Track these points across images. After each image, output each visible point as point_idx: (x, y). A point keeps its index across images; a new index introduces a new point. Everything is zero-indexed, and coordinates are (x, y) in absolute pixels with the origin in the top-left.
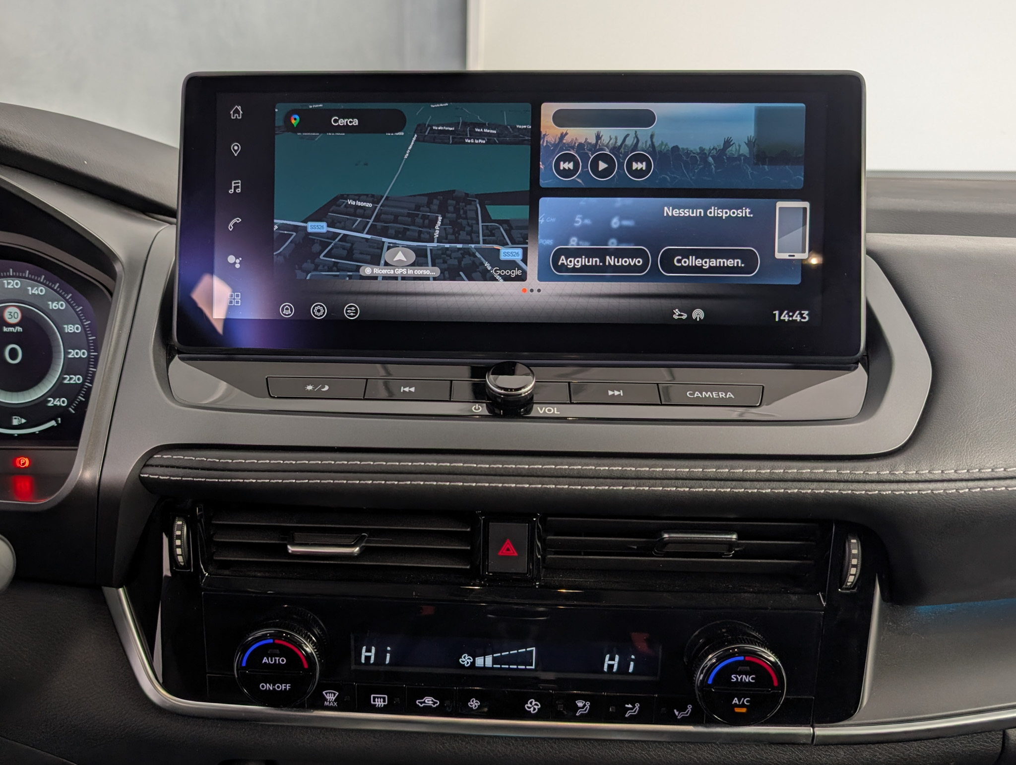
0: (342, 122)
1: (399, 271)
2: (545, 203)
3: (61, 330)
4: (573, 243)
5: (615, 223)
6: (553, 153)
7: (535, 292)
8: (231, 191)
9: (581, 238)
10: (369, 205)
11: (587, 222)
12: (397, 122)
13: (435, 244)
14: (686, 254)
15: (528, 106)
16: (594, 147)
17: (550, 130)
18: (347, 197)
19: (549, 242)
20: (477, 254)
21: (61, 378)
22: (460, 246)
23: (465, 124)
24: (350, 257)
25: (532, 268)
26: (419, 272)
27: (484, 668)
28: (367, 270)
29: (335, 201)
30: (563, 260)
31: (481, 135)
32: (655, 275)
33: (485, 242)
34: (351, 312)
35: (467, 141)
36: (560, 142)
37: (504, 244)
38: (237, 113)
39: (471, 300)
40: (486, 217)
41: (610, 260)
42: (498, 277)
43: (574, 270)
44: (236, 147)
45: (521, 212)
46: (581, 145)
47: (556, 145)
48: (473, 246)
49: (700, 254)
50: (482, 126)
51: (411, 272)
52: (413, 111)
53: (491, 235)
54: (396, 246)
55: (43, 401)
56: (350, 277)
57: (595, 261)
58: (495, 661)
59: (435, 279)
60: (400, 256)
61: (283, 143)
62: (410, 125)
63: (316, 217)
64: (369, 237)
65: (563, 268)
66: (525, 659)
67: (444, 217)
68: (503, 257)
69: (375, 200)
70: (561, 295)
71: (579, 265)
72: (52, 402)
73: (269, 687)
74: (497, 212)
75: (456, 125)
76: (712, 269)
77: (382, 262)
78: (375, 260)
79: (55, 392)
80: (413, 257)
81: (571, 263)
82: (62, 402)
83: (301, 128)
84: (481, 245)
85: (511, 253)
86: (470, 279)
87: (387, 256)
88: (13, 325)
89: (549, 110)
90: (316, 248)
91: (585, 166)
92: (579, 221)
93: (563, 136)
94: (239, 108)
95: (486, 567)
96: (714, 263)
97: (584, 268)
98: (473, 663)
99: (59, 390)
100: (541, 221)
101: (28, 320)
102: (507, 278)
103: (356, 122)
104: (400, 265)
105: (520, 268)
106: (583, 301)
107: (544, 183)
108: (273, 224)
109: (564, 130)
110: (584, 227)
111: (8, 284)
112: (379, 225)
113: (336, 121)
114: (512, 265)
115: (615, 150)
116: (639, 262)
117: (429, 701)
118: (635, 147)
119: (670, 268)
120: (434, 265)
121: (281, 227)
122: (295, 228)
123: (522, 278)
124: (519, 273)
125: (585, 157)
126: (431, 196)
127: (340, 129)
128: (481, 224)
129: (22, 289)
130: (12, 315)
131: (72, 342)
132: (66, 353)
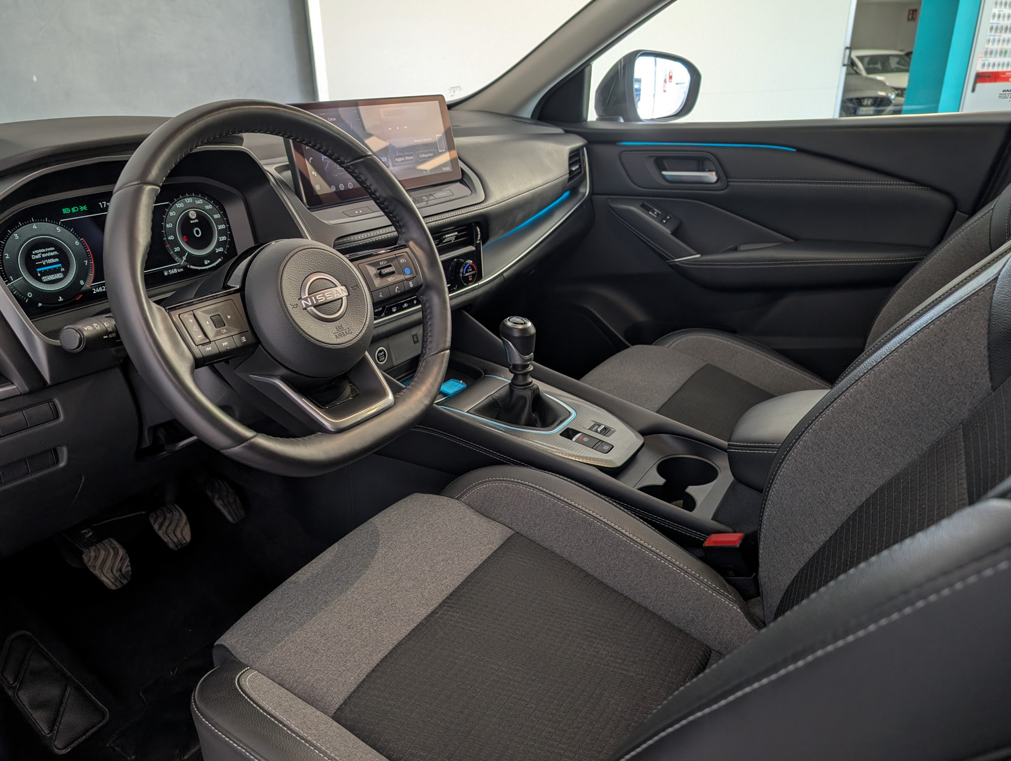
3: (213, 218)
4: (397, 154)
6: (386, 125)
9: (399, 152)
14: (422, 154)
16: (395, 122)
17: (383, 117)
19: (392, 154)
21: (218, 239)
25: (391, 164)
34: (350, 186)
41: (406, 158)
43: (400, 162)
47: (386, 122)
55: (214, 250)
57: (403, 159)
65: (397, 162)
70: (398, 171)
72: (218, 251)
79: (217, 246)
81: (399, 160)
82: (221, 250)
85: (384, 159)
88: (194, 219)
89: (382, 110)
96: (428, 155)
99: (219, 244)
101: (199, 216)
103: (335, 119)
108: (321, 159)
111: (187, 200)
116: (412, 157)
117: (405, 305)
118: (404, 121)
119: (419, 158)
121: (325, 159)
125: (393, 126)
129: (194, 202)
130: (193, 215)
131: (218, 222)
132: (217, 228)
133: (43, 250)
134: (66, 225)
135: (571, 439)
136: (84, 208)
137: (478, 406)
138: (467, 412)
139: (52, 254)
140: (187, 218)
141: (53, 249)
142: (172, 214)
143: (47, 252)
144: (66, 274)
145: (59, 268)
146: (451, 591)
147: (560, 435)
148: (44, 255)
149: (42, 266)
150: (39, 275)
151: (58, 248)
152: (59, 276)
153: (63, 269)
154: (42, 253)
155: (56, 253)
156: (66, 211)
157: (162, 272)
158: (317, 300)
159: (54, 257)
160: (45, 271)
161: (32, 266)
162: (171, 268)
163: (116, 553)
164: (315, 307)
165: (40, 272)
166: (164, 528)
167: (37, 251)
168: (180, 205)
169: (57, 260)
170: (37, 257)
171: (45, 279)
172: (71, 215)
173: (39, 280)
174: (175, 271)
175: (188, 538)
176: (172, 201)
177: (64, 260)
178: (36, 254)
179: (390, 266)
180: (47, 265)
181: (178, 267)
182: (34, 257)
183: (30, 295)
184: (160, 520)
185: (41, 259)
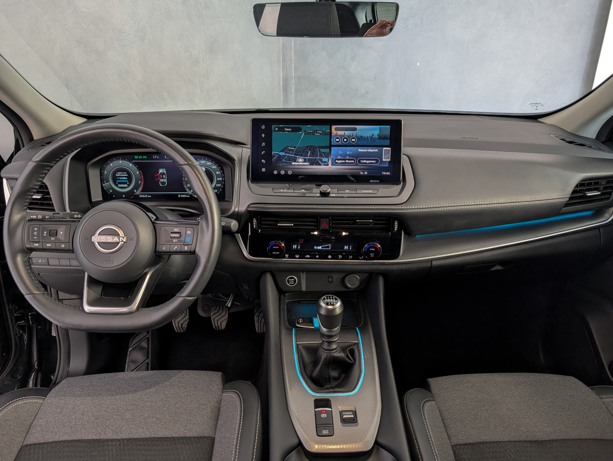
0: (287, 130)
1: (300, 164)
2: (332, 148)
3: (215, 173)
4: (339, 157)
5: (348, 153)
6: (334, 137)
7: (331, 168)
8: (262, 145)
9: (341, 156)
10: (294, 149)
11: (342, 152)
12: (299, 130)
13: (308, 158)
14: (363, 160)
15: (329, 126)
16: (343, 136)
17: (334, 132)
18: (289, 147)
19: (334, 157)
20: (318, 160)
21: (216, 185)
22: (314, 158)
23: (315, 130)
24: (289, 160)
25: (330, 163)
26: (305, 164)
27: (319, 249)
28: (293, 163)
29: (286, 148)
30: (337, 161)
31: (319, 133)
32: (356, 165)
33: (319, 157)
34: (290, 173)
35: (315, 134)
36: (336, 135)
37: (324, 157)
38: (263, 127)
39: (316, 170)
40: (320, 152)
41: (347, 161)
42: (322, 165)
43: (339, 163)
44: (263, 135)
45: (327, 150)
46: (341, 135)
47: (335, 135)
48: (317, 158)
49: (367, 160)
50: (319, 131)
51: (303, 164)
52: (303, 127)
53: (321, 155)
54: (300, 158)
56: (289, 165)
57: (344, 161)
58: (322, 248)
59: (308, 165)
60: (301, 160)
61: (274, 134)
62: (303, 130)
63: (282, 151)
64: (294, 156)
65: (337, 163)
66: (328, 247)
67: (310, 151)
68: (323, 160)
69: (295, 147)
70: (336, 169)
71: (340, 162)
73: (275, 253)
74: (322, 150)
75: (313, 130)
76: (369, 163)
77: (297, 161)
78: (295, 161)
80: (303, 160)
81: (339, 162)
82: (216, 191)
83: (278, 131)
84: (319, 158)
85: (325, 159)
86: (316, 165)
87: (297, 160)
88: (203, 172)
89: (334, 127)
90: (282, 158)
91: (341, 140)
92: (340, 152)
93: (337, 133)
94: (264, 126)
95: (320, 228)
96: (369, 162)
97: (341, 163)
98: (317, 248)
99: (215, 188)
100: (332, 152)
101: (207, 171)
102: (324, 165)
103: (290, 130)
104: (301, 162)
105: (327, 163)
106: (341, 170)
107: (332, 144)
108: (272, 153)
109: (337, 132)
110: (341, 154)
111: (202, 162)
112: (296, 153)
113: (286, 129)
114: (325, 162)
115: (348, 136)
116: (353, 161)
117: (308, 256)
118: (353, 136)
119: (360, 162)
120: (308, 162)
121: (274, 154)
122: (277, 154)
123: (328, 165)
124: (327, 164)
125: (341, 138)
126: (307, 147)
128: (318, 153)
129: (206, 163)
130: (202, 170)
131: (218, 176)
132: (217, 179)
133: (121, 173)
134: (135, 164)
136: (145, 157)
139: (125, 175)
141: (126, 173)
143: (123, 174)
144: (129, 185)
145: (127, 182)
148: (121, 175)
149: (119, 179)
150: (117, 183)
151: (128, 173)
152: (126, 186)
153: (128, 183)
154: (121, 174)
155: (127, 175)
156: (136, 157)
157: (177, 195)
158: (100, 240)
159: (126, 177)
160: (120, 182)
161: (115, 179)
162: (183, 194)
165: (118, 182)
166: (214, 316)
167: (118, 173)
169: (127, 178)
170: (118, 175)
171: (119, 185)
172: (138, 159)
173: (117, 185)
174: (185, 196)
175: (223, 327)
177: (130, 178)
180: (122, 180)
181: (186, 194)
182: (117, 175)
183: (111, 191)
184: (215, 311)
185: (120, 177)
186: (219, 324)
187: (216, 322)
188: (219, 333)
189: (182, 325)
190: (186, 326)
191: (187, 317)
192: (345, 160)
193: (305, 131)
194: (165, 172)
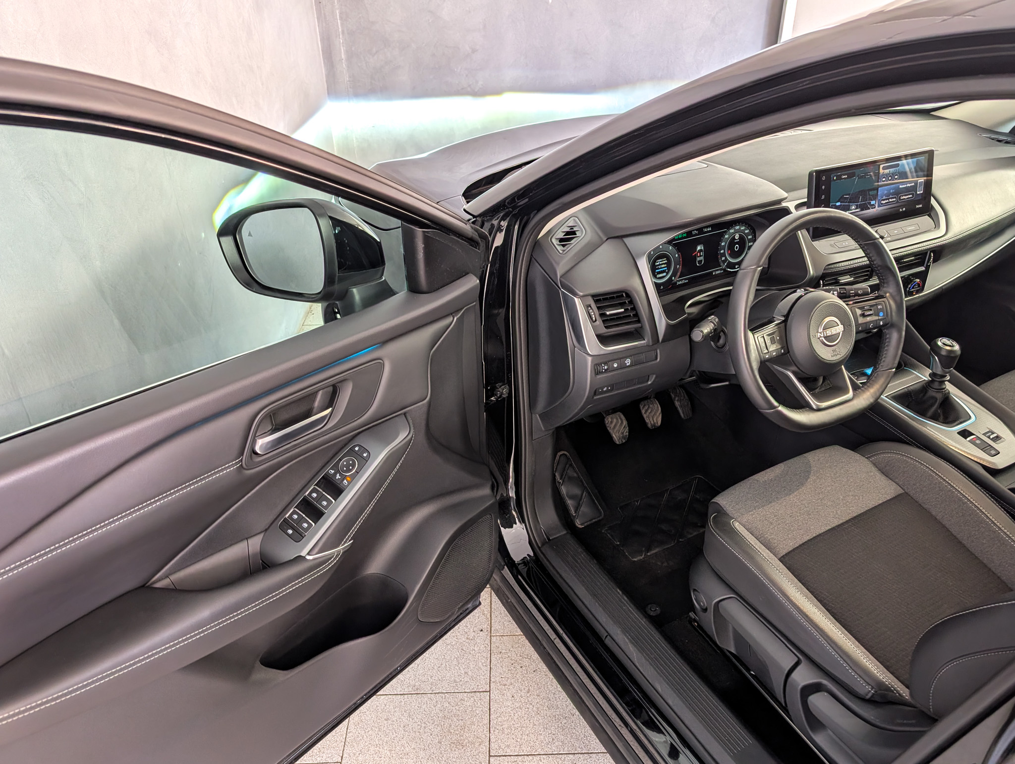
0: (844, 177)
1: (853, 211)
2: (879, 189)
3: (747, 238)
4: (884, 198)
5: (891, 191)
6: (882, 177)
7: (877, 211)
8: (822, 198)
9: (886, 196)
11: (887, 192)
13: (859, 203)
14: (902, 196)
15: (878, 167)
16: (889, 174)
17: (881, 172)
18: (843, 195)
19: (880, 198)
20: (867, 204)
25: (877, 205)
26: (857, 210)
29: (841, 197)
30: (882, 202)
32: (898, 202)
33: (869, 201)
36: (883, 174)
37: (872, 200)
39: (865, 215)
40: (869, 195)
41: (890, 200)
44: (823, 187)
45: (875, 192)
46: (887, 174)
48: (866, 202)
49: (905, 195)
51: (855, 211)
52: (857, 171)
53: (870, 199)
54: (852, 205)
57: (887, 201)
59: (859, 211)
60: (853, 207)
61: (833, 184)
62: (856, 175)
63: (838, 201)
64: (847, 204)
65: (882, 204)
67: (862, 196)
68: (872, 203)
69: (849, 195)
70: (881, 210)
74: (871, 193)
75: (865, 173)
76: (907, 198)
80: (856, 207)
83: (836, 180)
85: (873, 202)
86: (866, 210)
88: (737, 240)
89: (881, 167)
93: (884, 172)
94: (824, 177)
96: (907, 197)
97: (886, 203)
100: (879, 193)
101: (741, 237)
102: (872, 208)
103: (847, 177)
104: (853, 209)
106: (886, 211)
107: (880, 184)
114: (873, 205)
115: (892, 174)
116: (895, 199)
118: (896, 173)
119: (900, 199)
120: (859, 208)
123: (875, 208)
124: (874, 206)
125: (887, 177)
126: (860, 192)
127: (843, 178)
129: (740, 228)
130: (737, 237)
131: (749, 241)
132: (748, 244)
133: (661, 260)
134: (674, 245)
135: (966, 438)
136: (685, 235)
137: (896, 394)
138: (885, 397)
139: (664, 262)
140: (734, 238)
141: (666, 259)
142: (726, 236)
144: (667, 273)
145: (666, 270)
146: (855, 515)
147: (958, 433)
148: (661, 263)
149: (659, 269)
150: (656, 274)
151: (668, 258)
152: (664, 274)
154: (661, 261)
155: (666, 261)
156: (676, 237)
157: (712, 272)
158: (826, 334)
160: (659, 271)
161: (654, 269)
162: (717, 270)
163: (622, 422)
164: (825, 337)
165: (657, 272)
166: (648, 413)
167: (658, 261)
168: (732, 231)
169: (665, 265)
170: (658, 264)
171: (658, 276)
172: (678, 239)
173: (656, 276)
174: (719, 272)
175: (659, 423)
176: (729, 229)
177: (669, 265)
178: (657, 262)
179: (871, 310)
180: (661, 268)
181: (721, 270)
182: (656, 264)
184: (646, 407)
185: (660, 265)
186: (655, 421)
187: (651, 420)
188: (657, 430)
189: (623, 433)
190: (627, 434)
191: (625, 422)
192: (888, 199)
193: (858, 176)
194: (703, 248)
